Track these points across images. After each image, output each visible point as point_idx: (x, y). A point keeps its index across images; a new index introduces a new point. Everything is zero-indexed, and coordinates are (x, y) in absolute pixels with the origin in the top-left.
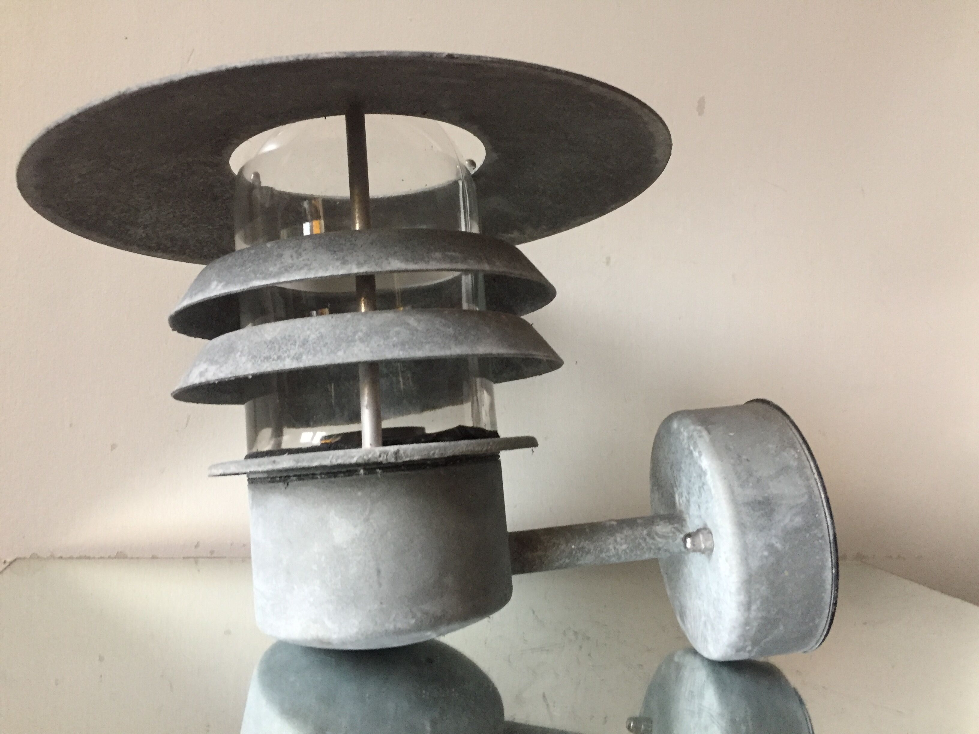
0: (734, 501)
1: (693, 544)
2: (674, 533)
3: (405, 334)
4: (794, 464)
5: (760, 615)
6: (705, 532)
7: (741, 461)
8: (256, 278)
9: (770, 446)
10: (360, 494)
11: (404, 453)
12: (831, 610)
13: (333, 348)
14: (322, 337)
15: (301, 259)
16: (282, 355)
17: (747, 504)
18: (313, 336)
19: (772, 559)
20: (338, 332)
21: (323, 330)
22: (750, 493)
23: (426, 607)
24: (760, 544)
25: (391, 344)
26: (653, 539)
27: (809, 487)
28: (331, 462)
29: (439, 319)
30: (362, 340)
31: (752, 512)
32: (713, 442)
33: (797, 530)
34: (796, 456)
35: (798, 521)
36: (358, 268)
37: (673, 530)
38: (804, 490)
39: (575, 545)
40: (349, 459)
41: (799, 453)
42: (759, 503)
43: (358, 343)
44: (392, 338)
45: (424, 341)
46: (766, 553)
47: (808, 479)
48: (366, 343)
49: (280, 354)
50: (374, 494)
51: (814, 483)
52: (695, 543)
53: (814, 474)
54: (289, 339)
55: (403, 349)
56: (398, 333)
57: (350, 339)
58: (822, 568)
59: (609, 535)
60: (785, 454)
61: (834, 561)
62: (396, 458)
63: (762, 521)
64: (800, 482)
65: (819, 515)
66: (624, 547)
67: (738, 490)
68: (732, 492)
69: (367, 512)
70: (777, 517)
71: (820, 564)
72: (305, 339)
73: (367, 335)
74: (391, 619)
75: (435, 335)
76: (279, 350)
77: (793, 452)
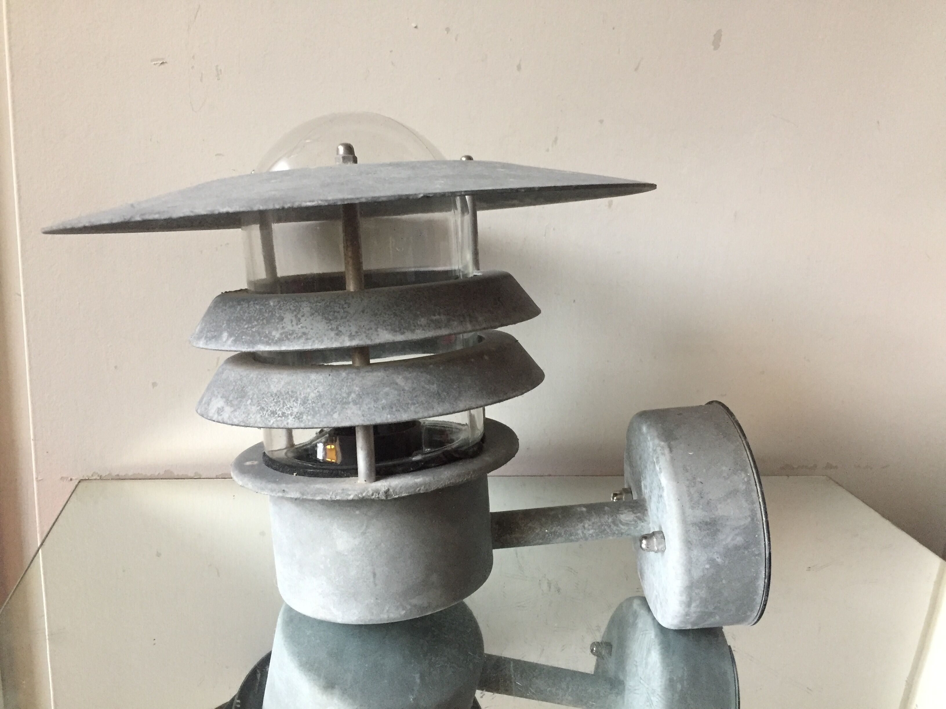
0: (684, 521)
1: (647, 545)
2: (636, 522)
3: (393, 395)
4: (743, 487)
5: (699, 610)
6: (659, 536)
7: (695, 483)
8: (261, 342)
9: (724, 468)
10: (357, 512)
11: (394, 491)
12: (761, 607)
13: (329, 410)
14: (320, 396)
15: (299, 326)
16: (286, 411)
17: (694, 524)
18: (312, 395)
19: (712, 571)
20: (334, 391)
21: (321, 389)
22: (700, 514)
23: (415, 601)
24: (703, 558)
25: (380, 407)
26: (617, 525)
27: (753, 511)
28: (331, 497)
29: (425, 375)
30: (355, 403)
31: (699, 531)
32: (673, 460)
33: (737, 548)
34: (746, 479)
35: (740, 540)
36: (351, 340)
37: (635, 518)
38: (748, 513)
39: (548, 530)
40: (346, 496)
41: (749, 477)
42: (707, 524)
43: (351, 405)
44: (382, 400)
45: (410, 402)
46: (707, 566)
47: (753, 503)
48: (358, 406)
49: (284, 410)
50: (370, 513)
51: (758, 506)
52: (649, 546)
53: (759, 498)
54: (292, 395)
55: (391, 413)
56: (387, 394)
57: (345, 400)
58: (756, 578)
59: (578, 522)
60: (736, 477)
61: (767, 574)
62: (386, 497)
63: (707, 540)
64: (745, 505)
65: (759, 535)
66: (591, 532)
67: (689, 511)
68: (683, 513)
69: (364, 527)
70: (721, 536)
71: (755, 575)
72: (305, 397)
73: (359, 396)
74: (385, 611)
75: (420, 395)
76: (284, 406)
77: (743, 475)
